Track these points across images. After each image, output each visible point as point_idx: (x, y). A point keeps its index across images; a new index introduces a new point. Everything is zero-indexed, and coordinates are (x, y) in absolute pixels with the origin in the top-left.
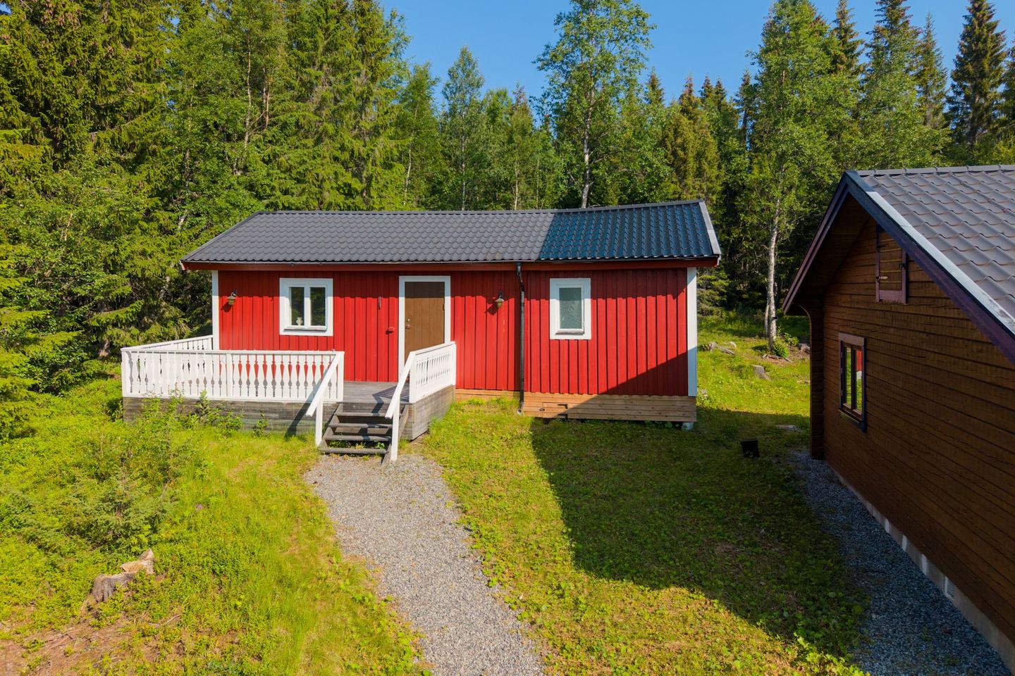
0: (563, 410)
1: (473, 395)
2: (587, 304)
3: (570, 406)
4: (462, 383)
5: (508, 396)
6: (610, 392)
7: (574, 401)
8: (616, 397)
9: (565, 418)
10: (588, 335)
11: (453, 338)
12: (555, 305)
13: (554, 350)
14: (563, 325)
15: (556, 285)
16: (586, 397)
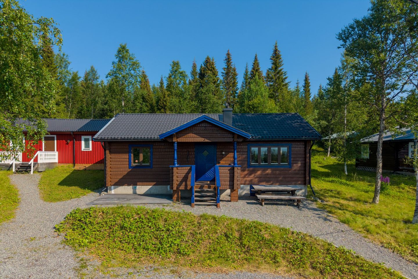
0: (85, 168)
1: (62, 165)
2: (91, 142)
3: (87, 167)
4: (59, 162)
5: (71, 165)
6: (96, 163)
7: (87, 165)
8: (98, 164)
9: (85, 170)
10: (91, 150)
11: (57, 151)
12: (83, 143)
13: (83, 153)
14: (85, 147)
15: (83, 137)
16: (90, 164)
